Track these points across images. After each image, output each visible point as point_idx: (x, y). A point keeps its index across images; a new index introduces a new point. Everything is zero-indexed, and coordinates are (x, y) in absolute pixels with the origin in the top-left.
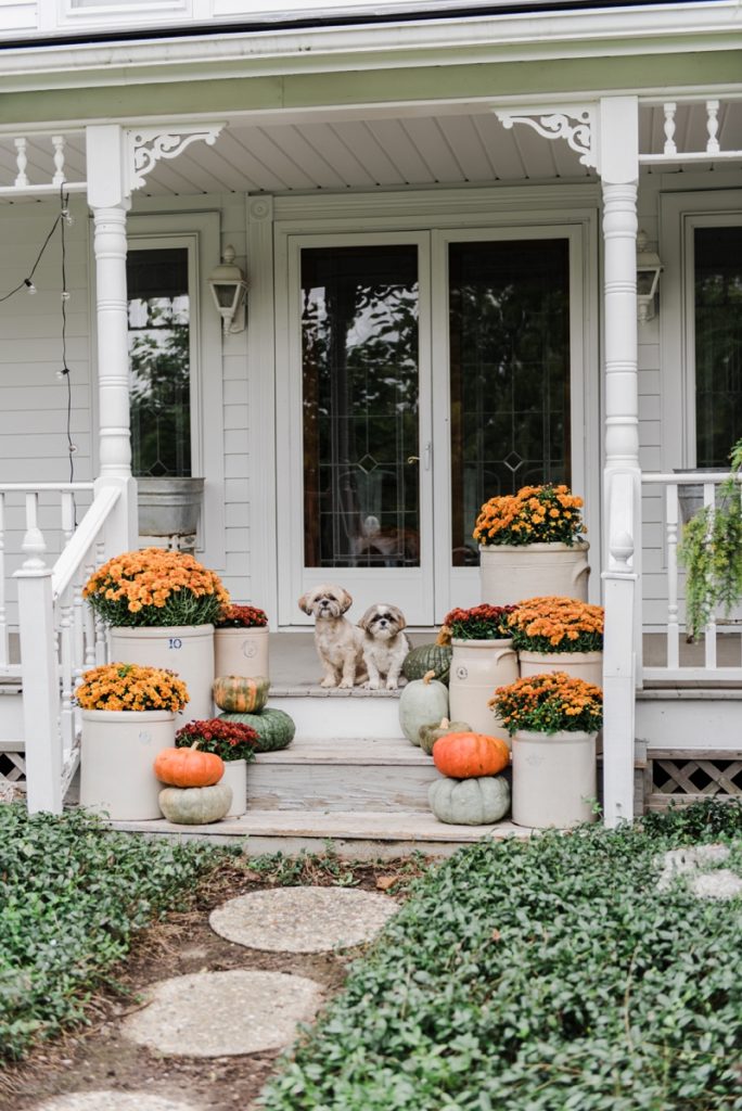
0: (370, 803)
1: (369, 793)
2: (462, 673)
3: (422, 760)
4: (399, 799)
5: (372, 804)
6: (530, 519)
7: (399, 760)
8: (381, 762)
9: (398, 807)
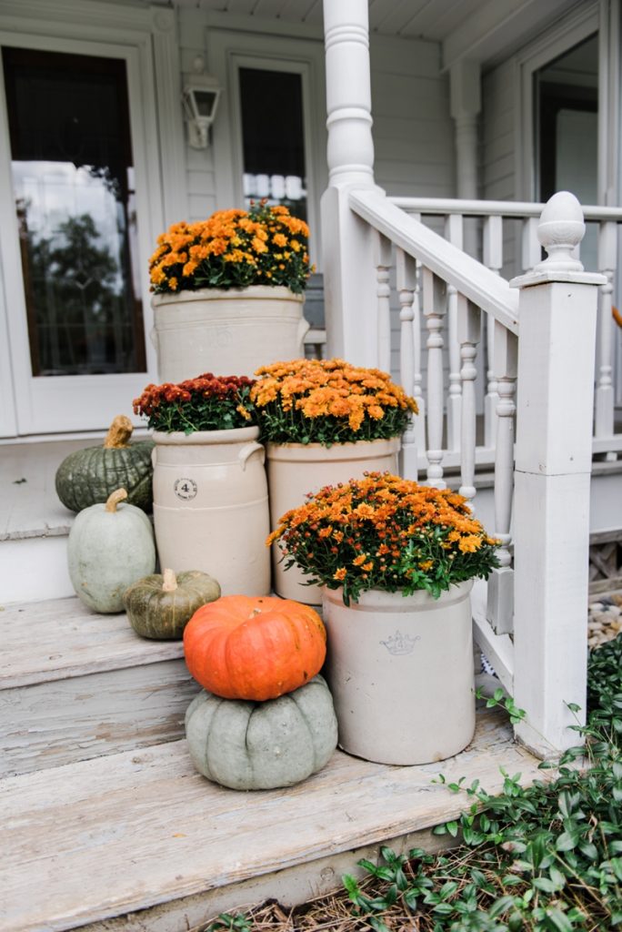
0: (45, 753)
1: (43, 734)
2: (186, 489)
3: (144, 656)
4: (104, 731)
5: (54, 753)
6: (250, 245)
7: (101, 664)
8: (65, 674)
9: (104, 746)
